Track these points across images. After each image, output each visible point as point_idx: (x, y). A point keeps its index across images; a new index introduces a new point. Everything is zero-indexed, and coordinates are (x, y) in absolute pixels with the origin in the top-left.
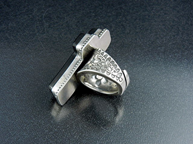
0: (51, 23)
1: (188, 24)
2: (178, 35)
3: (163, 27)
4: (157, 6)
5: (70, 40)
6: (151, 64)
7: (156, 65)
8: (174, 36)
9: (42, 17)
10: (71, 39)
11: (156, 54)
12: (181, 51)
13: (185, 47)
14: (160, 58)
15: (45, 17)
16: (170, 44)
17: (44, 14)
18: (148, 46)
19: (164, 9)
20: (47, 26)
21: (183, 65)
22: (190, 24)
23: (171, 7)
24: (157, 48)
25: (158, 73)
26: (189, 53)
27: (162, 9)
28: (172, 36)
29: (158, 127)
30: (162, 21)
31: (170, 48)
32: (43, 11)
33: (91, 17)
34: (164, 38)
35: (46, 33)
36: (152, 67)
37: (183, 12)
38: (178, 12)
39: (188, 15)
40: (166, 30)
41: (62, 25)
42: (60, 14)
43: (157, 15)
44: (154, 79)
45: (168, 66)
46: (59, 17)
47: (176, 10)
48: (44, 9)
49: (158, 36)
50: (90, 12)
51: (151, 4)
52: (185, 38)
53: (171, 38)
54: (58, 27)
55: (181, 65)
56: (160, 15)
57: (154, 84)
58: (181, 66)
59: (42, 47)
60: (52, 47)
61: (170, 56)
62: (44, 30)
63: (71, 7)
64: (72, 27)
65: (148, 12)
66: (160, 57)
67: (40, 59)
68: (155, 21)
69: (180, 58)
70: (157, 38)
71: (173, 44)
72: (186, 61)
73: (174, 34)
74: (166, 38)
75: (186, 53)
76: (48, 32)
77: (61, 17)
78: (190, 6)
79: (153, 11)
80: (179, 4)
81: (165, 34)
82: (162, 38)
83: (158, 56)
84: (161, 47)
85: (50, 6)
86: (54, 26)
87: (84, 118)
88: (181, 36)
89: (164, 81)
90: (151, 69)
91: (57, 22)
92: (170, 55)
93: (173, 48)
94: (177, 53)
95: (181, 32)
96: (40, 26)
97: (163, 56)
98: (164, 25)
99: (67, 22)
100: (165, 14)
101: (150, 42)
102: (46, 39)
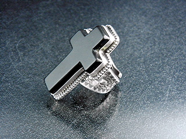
0: (25, 52)
1: (163, 34)
2: (154, 45)
3: (139, 41)
4: (129, 24)
5: (47, 65)
6: (133, 75)
7: (138, 75)
8: (151, 46)
9: (15, 48)
10: (48, 63)
11: (137, 65)
12: (161, 59)
13: (164, 55)
14: (141, 68)
15: (19, 47)
16: (148, 54)
17: (17, 45)
18: (127, 59)
19: (137, 25)
20: (22, 54)
21: (165, 71)
22: (164, 34)
23: (143, 23)
24: (137, 59)
25: (142, 81)
26: (169, 60)
27: (135, 25)
28: (149, 47)
29: (152, 132)
30: (137, 36)
31: (150, 58)
32: (16, 42)
33: (65, 41)
34: (142, 50)
35: (21, 60)
36: (135, 77)
37: (156, 25)
38: (151, 25)
39: (162, 27)
40: (142, 43)
41: (37, 52)
42: (34, 43)
43: (130, 31)
44: (139, 88)
45: (151, 74)
46: (33, 45)
47: (148, 24)
48: (16, 40)
49: (135, 49)
50: (64, 37)
51: (123, 22)
52: (163, 47)
53: (148, 49)
54: (33, 54)
55: (163, 72)
56: (133, 31)
57: (140, 93)
58: (164, 73)
59: (20, 74)
60: (30, 73)
61: (151, 65)
62: (19, 59)
63: (44, 35)
64: (47, 52)
65: (121, 29)
66: (140, 67)
67: (18, 86)
68: (130, 36)
69: (162, 66)
70: (135, 51)
71: (152, 54)
72: (168, 67)
73: (150, 45)
74: (143, 49)
75: (166, 60)
76: (23, 60)
77: (35, 45)
78: (161, 19)
79: (127, 28)
80: (150, 19)
81: (142, 47)
82: (140, 50)
83: (139, 66)
84: (141, 58)
85: (22, 37)
86: (29, 54)
87: (73, 135)
88: (158, 46)
89: (149, 88)
90: (134, 79)
91: (31, 50)
92: (151, 64)
93: (153, 57)
94: (157, 61)
95: (157, 42)
96: (14, 55)
97: (144, 66)
98: (139, 38)
99: (42, 48)
100: (139, 29)
101: (129, 55)
102: (22, 66)
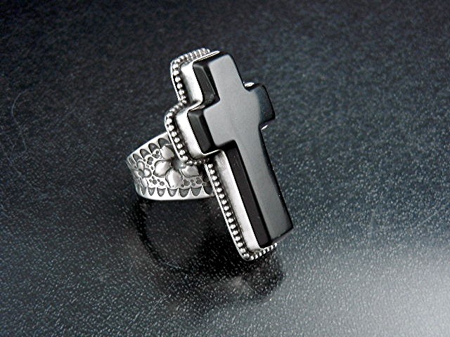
0: (33, 125)
1: (353, 83)
2: (335, 110)
3: (298, 98)
4: (272, 55)
5: (88, 158)
6: (291, 184)
7: (301, 185)
8: (327, 113)
9: (8, 114)
10: (90, 155)
11: (297, 159)
12: (351, 145)
13: (359, 135)
14: (307, 168)
15: (17, 114)
16: (322, 132)
17: (13, 106)
18: (273, 143)
19: (291, 58)
20: (26, 131)
21: (362, 176)
22: (356, 83)
23: (306, 53)
24: (296, 145)
25: (311, 200)
26: (370, 147)
27: (287, 59)
28: (323, 115)
29: (340, 323)
30: (292, 85)
31: (325, 141)
32: (9, 99)
33: (126, 98)
34: (306, 121)
35: (26, 148)
36: (293, 190)
37: (336, 59)
38: (324, 60)
39: (349, 65)
40: (305, 104)
41: (62, 125)
42: (52, 101)
43: (278, 73)
44: (304, 217)
45: (331, 182)
46: (50, 108)
47: (318, 57)
48: (9, 95)
49: (291, 119)
50: (122, 87)
51: (260, 50)
52: (354, 115)
53: (321, 119)
54: (52, 131)
55: (358, 176)
56: (284, 74)
57: (308, 228)
58: (359, 179)
59: (24, 182)
60: (48, 180)
61: (330, 159)
62: (19, 143)
63: (75, 81)
64: (85, 125)
65: (256, 69)
66: (305, 165)
67: (23, 211)
68: (278, 87)
69: (353, 161)
70: (290, 124)
71: (329, 132)
72: (368, 164)
73: (325, 109)
74: (310, 120)
75: (364, 148)
76: (29, 146)
77: (54, 106)
78: (347, 44)
79: (268, 65)
80: (322, 43)
81: (305, 113)
82: (302, 122)
83: (301, 163)
84: (305, 141)
85: (23, 87)
86: (42, 131)
87: (159, 332)
88: (344, 112)
89: (327, 217)
90: (292, 194)
91: (47, 121)
92: (329, 156)
93: (332, 141)
94: (343, 150)
95: (340, 102)
96: (7, 134)
97: (313, 161)
98: (298, 93)
99: (72, 116)
100: (296, 68)
101: (277, 135)
102: (29, 161)
